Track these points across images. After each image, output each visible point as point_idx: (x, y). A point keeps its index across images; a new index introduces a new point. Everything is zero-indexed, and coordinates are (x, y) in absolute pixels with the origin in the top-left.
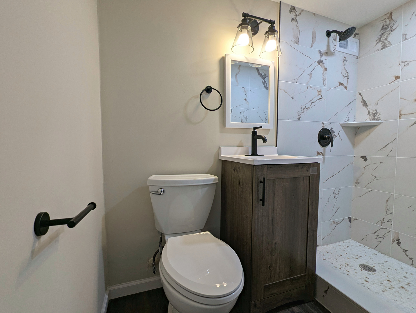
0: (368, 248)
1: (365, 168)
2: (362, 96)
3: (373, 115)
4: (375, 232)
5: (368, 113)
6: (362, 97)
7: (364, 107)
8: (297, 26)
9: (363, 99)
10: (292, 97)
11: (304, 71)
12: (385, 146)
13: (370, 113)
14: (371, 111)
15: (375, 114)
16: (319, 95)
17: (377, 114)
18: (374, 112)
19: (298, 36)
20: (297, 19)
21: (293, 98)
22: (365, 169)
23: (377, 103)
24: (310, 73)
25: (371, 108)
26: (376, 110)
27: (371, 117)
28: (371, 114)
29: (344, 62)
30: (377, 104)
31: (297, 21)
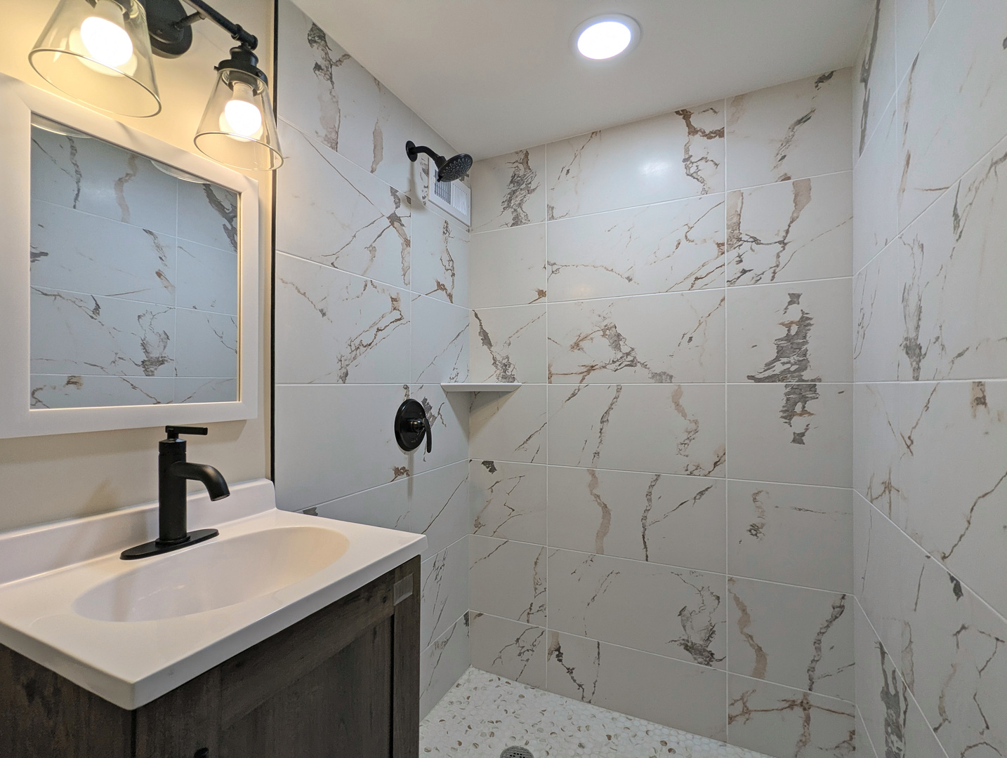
0: (507, 680)
1: (493, 488)
2: (480, 320)
3: (502, 367)
4: (518, 640)
5: (493, 361)
6: (481, 323)
7: (485, 347)
8: (333, 93)
9: (482, 328)
10: (321, 311)
11: (355, 236)
12: (527, 440)
13: (497, 363)
14: (499, 358)
15: (506, 365)
16: (394, 309)
17: (509, 367)
18: (505, 361)
19: (337, 126)
20: (331, 74)
21: (324, 314)
22: (492, 492)
23: (508, 342)
24: (371, 245)
25: (499, 350)
26: (508, 357)
27: (498, 372)
28: (499, 364)
29: (444, 232)
30: (510, 344)
31: (331, 78)
